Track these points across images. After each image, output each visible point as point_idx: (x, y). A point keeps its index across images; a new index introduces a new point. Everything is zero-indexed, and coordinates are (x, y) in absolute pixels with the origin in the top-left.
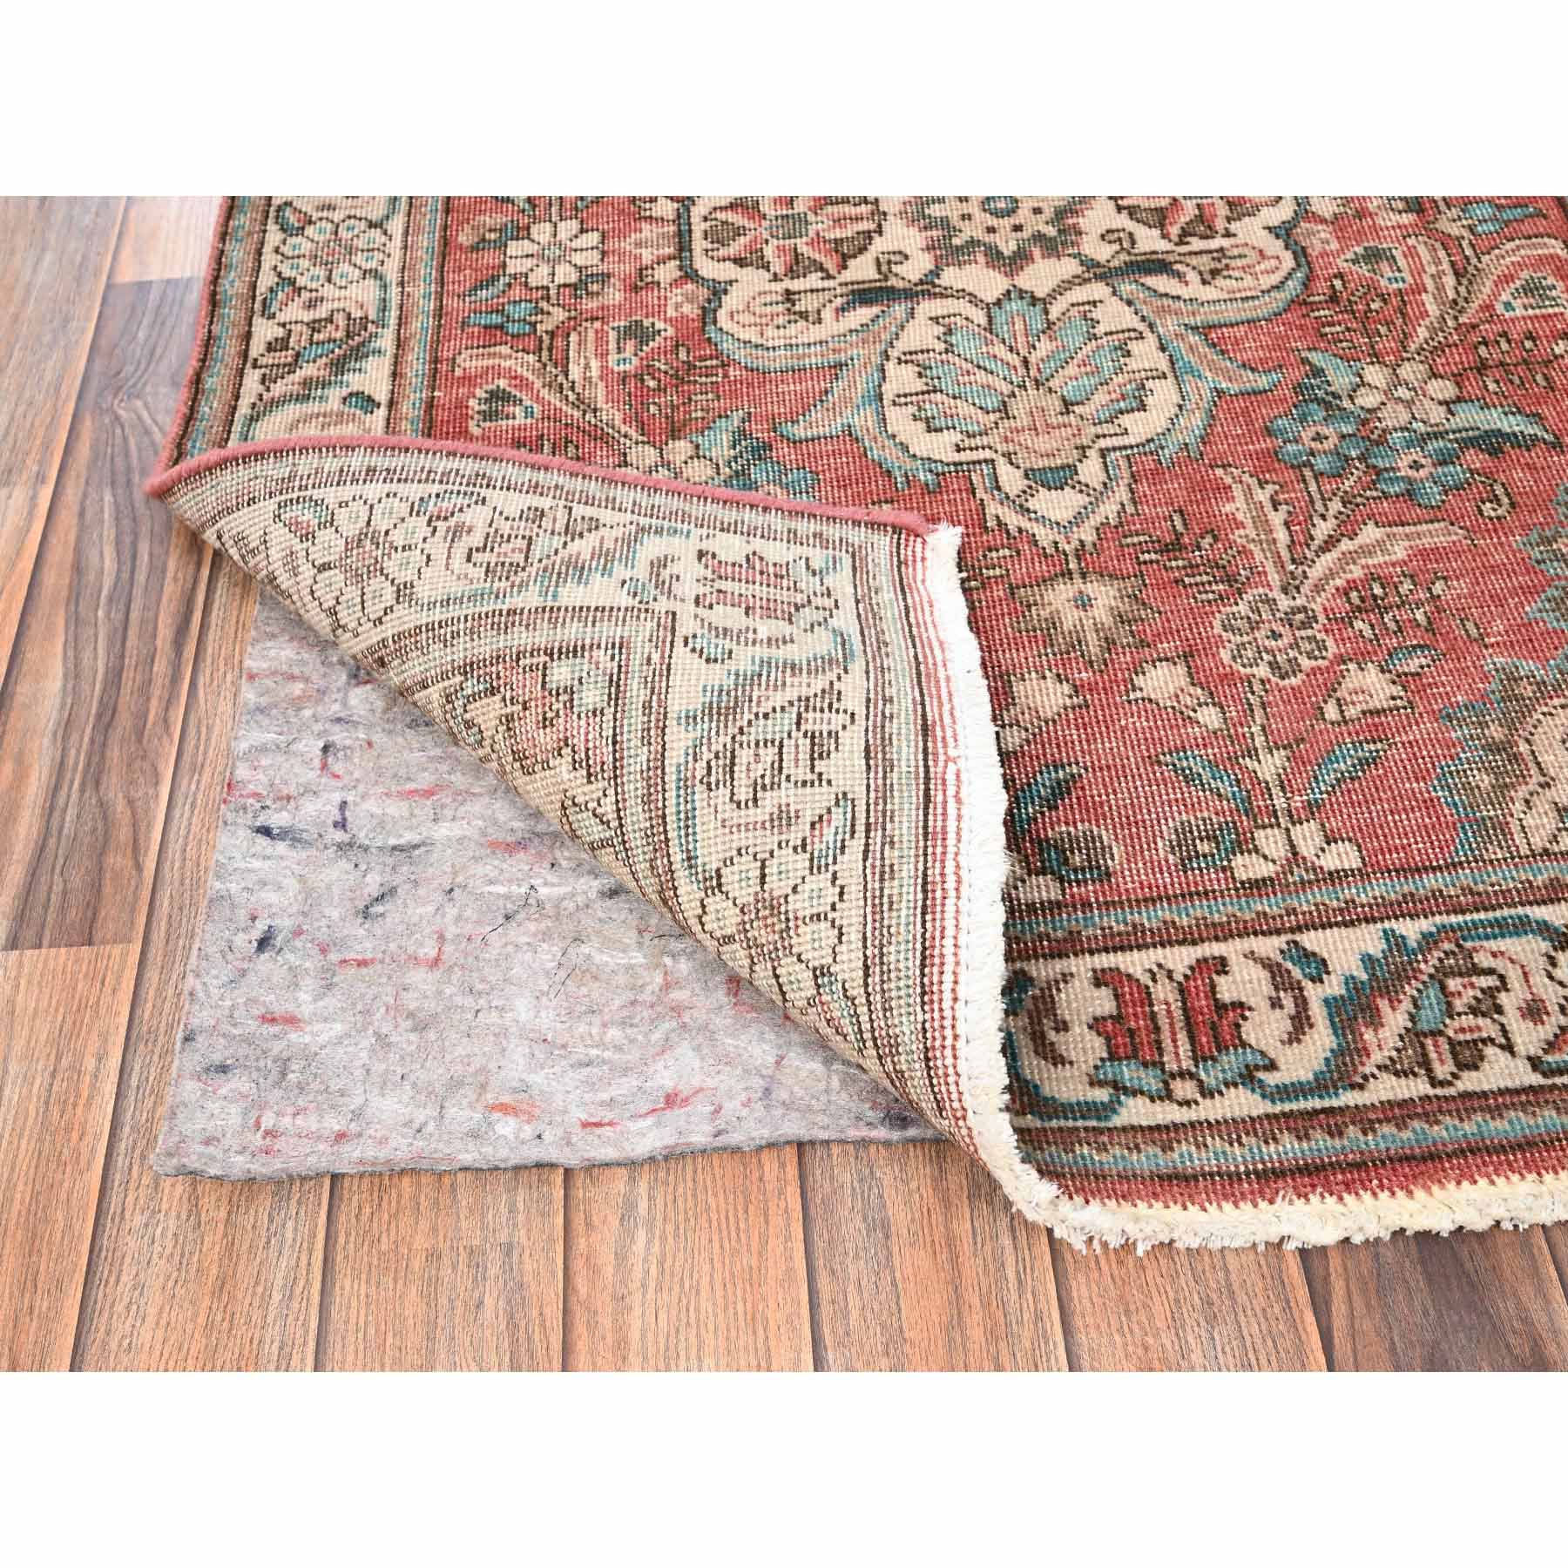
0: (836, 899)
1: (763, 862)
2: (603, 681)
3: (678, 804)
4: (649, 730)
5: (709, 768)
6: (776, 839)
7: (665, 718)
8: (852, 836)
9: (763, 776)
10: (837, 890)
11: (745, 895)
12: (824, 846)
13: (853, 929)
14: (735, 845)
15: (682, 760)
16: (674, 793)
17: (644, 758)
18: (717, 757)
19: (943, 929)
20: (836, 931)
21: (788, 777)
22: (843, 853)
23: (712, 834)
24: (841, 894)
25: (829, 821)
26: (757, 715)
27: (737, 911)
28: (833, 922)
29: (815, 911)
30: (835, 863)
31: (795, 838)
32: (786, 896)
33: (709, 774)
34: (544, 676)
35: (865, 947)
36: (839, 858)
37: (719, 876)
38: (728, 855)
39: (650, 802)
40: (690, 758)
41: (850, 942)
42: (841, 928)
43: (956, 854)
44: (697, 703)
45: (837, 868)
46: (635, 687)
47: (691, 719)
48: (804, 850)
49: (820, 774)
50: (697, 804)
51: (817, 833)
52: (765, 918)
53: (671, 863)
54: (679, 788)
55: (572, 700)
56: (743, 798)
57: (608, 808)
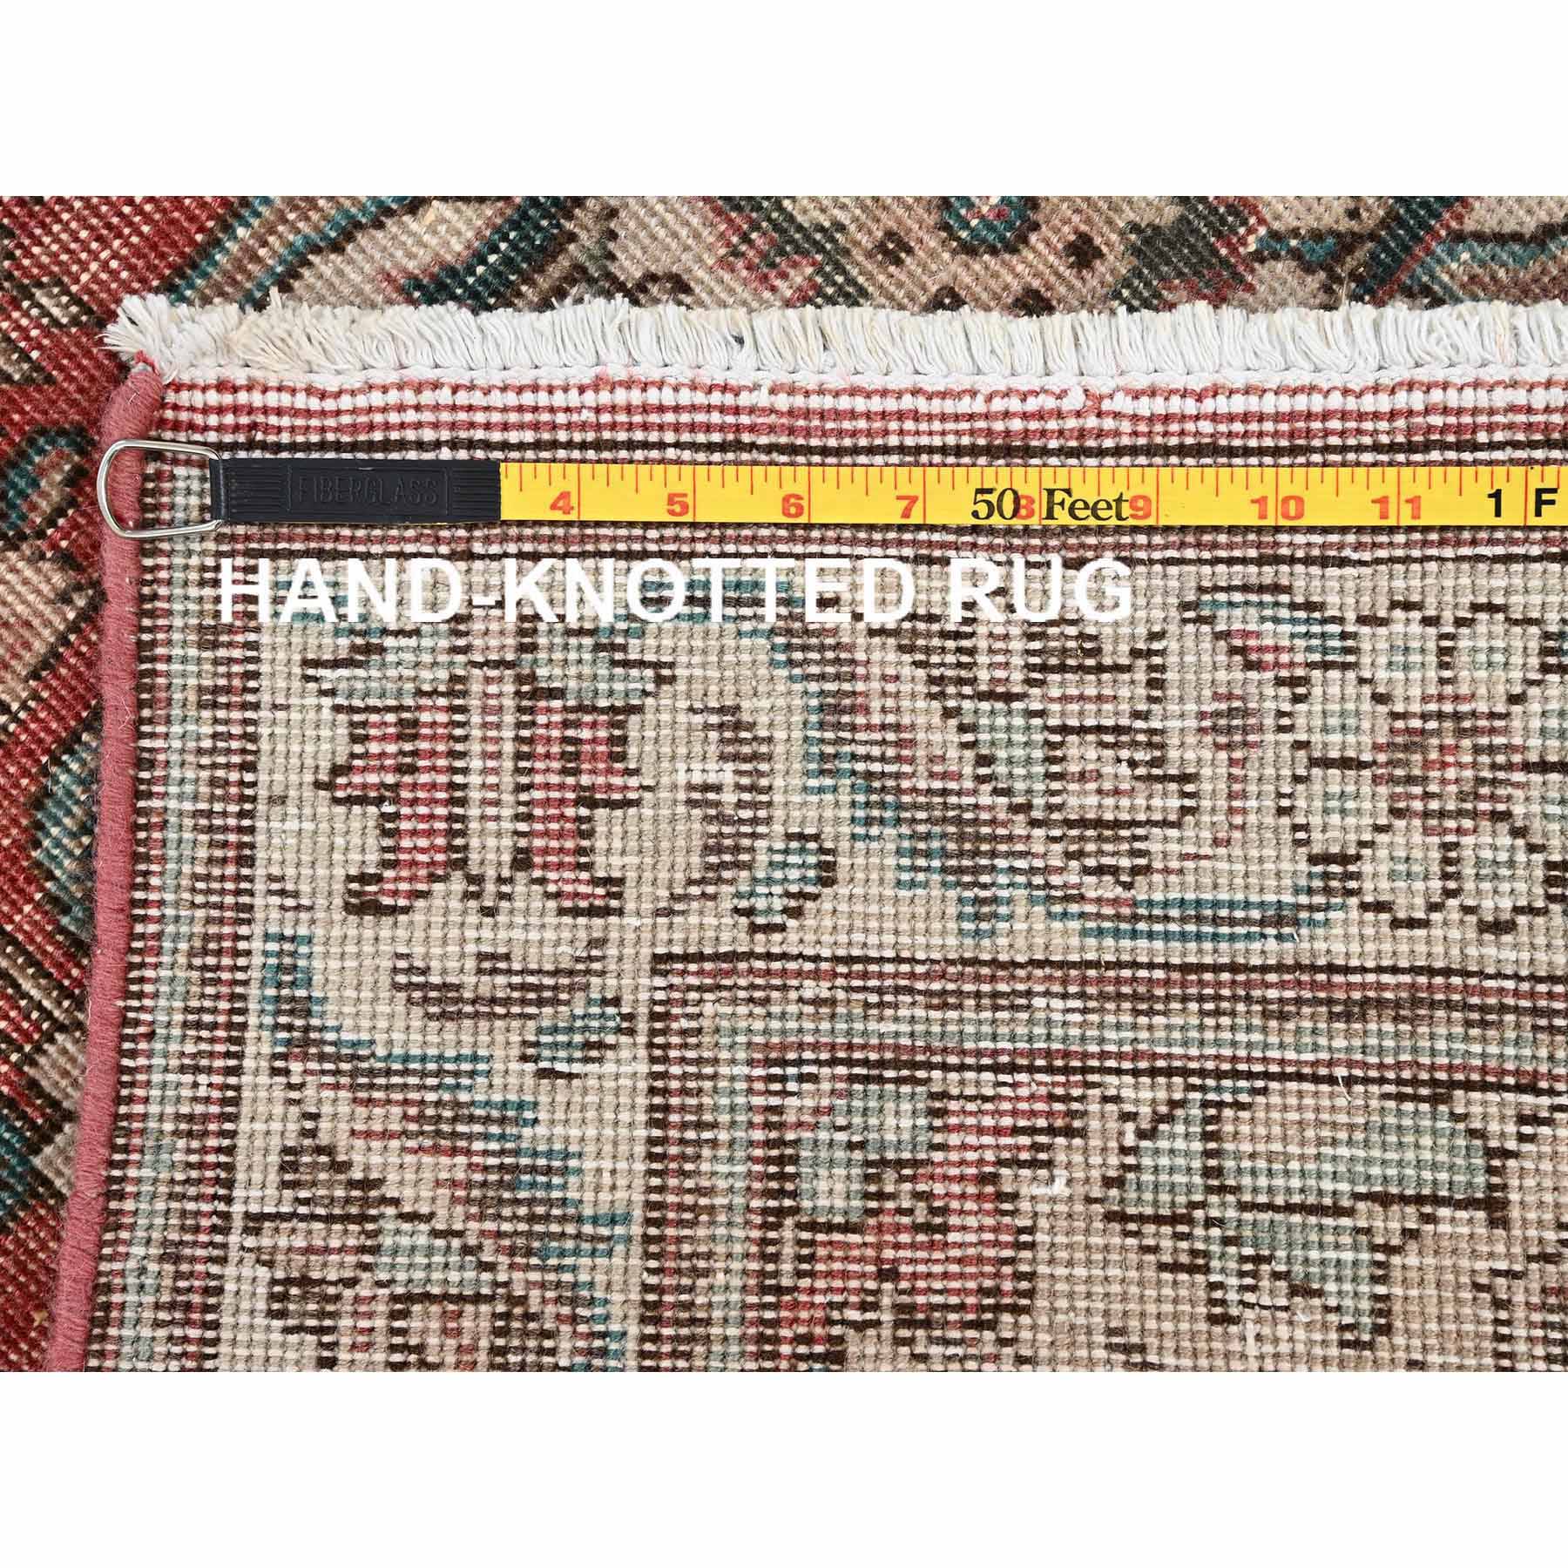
0: (1416, 615)
1: (1313, 763)
2: (865, 1098)
3: (1167, 936)
4: (995, 995)
5: (1100, 870)
6: (1270, 737)
7: (975, 962)
8: (1288, 590)
9: (1133, 764)
10: (1398, 614)
11: (1372, 801)
12: (1300, 643)
13: (1482, 581)
14: (1269, 820)
15: (1075, 925)
16: (1143, 943)
17: (1057, 1004)
18: (1080, 854)
19: (1512, 409)
20: (1483, 616)
21: (1136, 715)
22: (1321, 606)
23: (1239, 867)
24: (1407, 606)
25: (1246, 634)
26: (980, 780)
27: (1400, 824)
28: (1459, 622)
29: (1432, 659)
30: (1341, 620)
31: (1273, 700)
32: (1395, 716)
33: (1115, 871)
34: (830, 1228)
35: (1527, 558)
36: (1331, 612)
37: (1327, 859)
38: (1287, 837)
39: (1152, 998)
40: (1074, 908)
41: (1507, 592)
42: (1475, 608)
43: (1346, 392)
44: (942, 899)
45: (1351, 616)
46: (888, 1027)
47: (983, 910)
48: (1305, 681)
49: (1135, 653)
50: (1174, 895)
51: (1269, 657)
52: (1427, 764)
53: (1280, 968)
54: (1134, 935)
55: (900, 1164)
56: (1175, 803)
57: (1144, 1096)
